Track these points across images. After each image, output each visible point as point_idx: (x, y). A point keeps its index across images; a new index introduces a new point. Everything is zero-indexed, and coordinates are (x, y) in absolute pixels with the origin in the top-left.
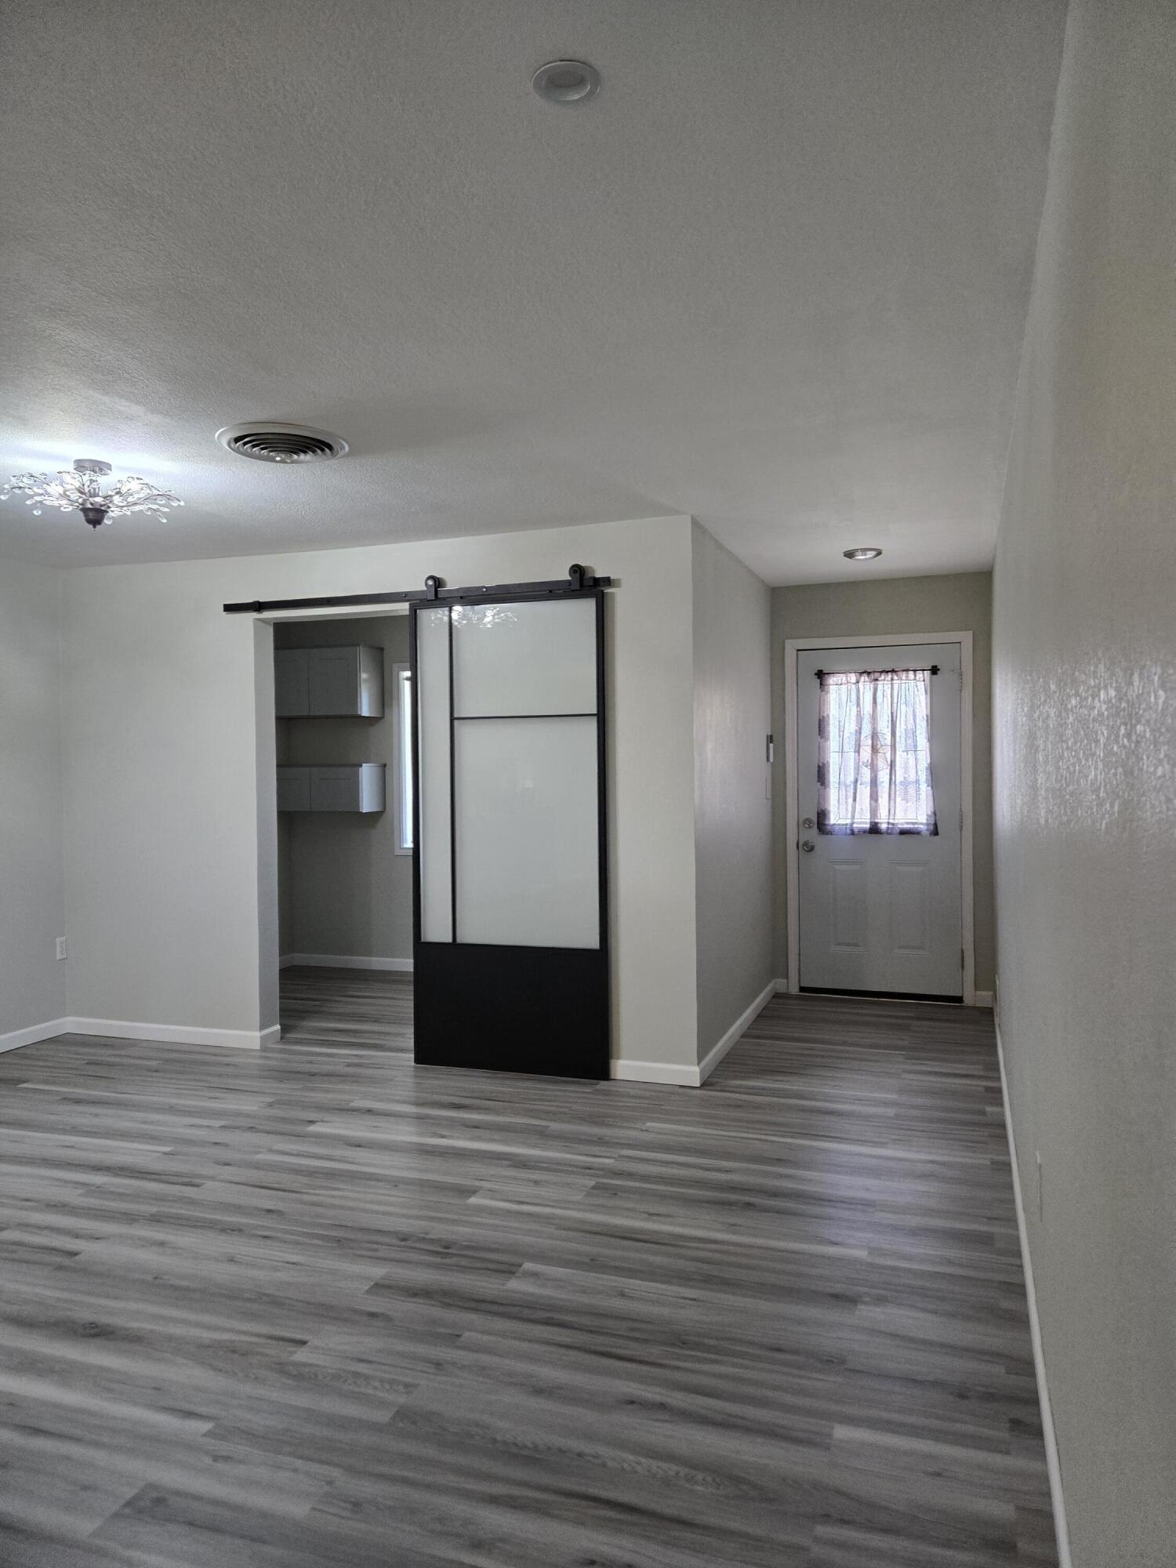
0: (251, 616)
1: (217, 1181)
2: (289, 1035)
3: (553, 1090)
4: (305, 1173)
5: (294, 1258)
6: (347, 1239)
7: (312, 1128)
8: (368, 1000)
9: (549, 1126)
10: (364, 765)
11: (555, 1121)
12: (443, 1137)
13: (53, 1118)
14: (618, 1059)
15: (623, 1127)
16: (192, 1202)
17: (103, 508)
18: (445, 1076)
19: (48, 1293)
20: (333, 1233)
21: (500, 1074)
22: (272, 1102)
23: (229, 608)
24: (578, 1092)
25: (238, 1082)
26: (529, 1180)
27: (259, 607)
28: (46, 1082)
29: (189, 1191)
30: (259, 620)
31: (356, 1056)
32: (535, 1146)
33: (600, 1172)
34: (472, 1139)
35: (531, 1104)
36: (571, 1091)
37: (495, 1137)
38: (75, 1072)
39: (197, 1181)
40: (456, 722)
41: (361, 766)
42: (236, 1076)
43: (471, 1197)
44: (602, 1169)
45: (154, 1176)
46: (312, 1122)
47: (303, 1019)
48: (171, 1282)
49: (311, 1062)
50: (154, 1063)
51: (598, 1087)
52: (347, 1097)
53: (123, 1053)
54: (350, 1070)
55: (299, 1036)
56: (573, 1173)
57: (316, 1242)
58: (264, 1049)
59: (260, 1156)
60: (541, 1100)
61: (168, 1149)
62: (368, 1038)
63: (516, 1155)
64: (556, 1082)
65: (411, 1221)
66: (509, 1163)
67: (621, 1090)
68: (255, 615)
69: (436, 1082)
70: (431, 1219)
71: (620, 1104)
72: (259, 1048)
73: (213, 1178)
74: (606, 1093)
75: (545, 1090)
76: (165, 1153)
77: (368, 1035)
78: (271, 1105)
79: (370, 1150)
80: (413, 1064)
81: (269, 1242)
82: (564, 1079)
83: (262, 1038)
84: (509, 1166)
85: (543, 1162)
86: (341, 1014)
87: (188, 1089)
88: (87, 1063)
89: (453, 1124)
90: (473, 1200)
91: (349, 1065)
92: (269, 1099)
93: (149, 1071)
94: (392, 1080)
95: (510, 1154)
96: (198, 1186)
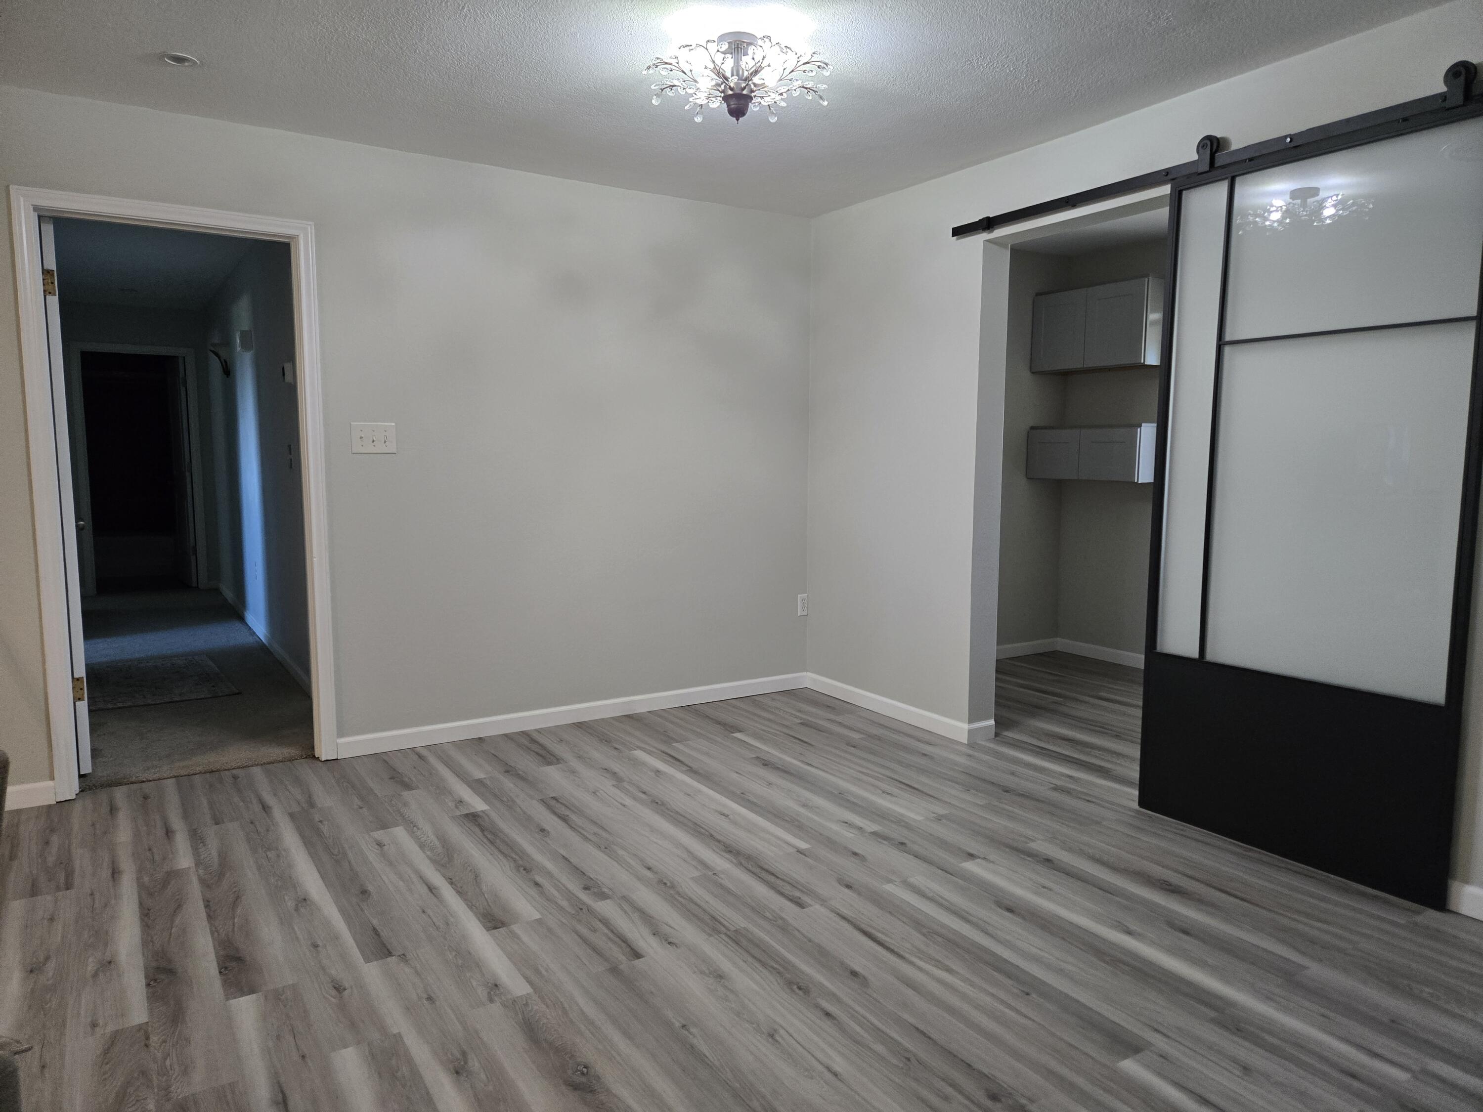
0: (981, 238)
1: (826, 907)
2: (1006, 733)
3: (1336, 904)
4: (924, 931)
5: (840, 1064)
6: (920, 1062)
7: (970, 866)
8: (1117, 707)
9: (1306, 968)
10: (1143, 424)
11: (1320, 960)
12: (1129, 933)
13: (735, 776)
14: (1467, 881)
15: (1446, 1012)
16: (784, 927)
17: (745, 92)
18: (1171, 836)
19: (582, 1001)
20: (907, 1043)
21: (1256, 853)
22: (942, 816)
23: (958, 232)
24: (1383, 920)
25: (924, 779)
26: (1235, 1061)
27: (988, 224)
28: (756, 736)
29: (789, 911)
30: (989, 241)
31: (1070, 777)
32: (1268, 998)
33: (1373, 1092)
34: (1171, 951)
35: (1295, 920)
36: (1371, 916)
37: (1210, 961)
38: (785, 730)
39: (806, 899)
40: (1227, 350)
41: (1140, 426)
42: (922, 771)
43: (1126, 1057)
44: (1379, 1088)
45: (771, 879)
46: (971, 856)
47: (1033, 715)
48: (695, 1041)
49: (1013, 774)
50: (856, 736)
51: (1419, 919)
52: (1029, 832)
53: (839, 719)
54: (1056, 796)
55: (1018, 736)
56: (1325, 1077)
57: (880, 1048)
58: (971, 745)
59: (889, 887)
60: (1307, 915)
61: (803, 845)
62: (1096, 757)
63: (1232, 1004)
64: (1346, 891)
65: (1018, 1065)
66: (1213, 1014)
67: (1463, 935)
68: (985, 236)
69: (1154, 841)
70: (1050, 1074)
71: (1454, 963)
72: (966, 742)
73: (823, 901)
74: (1436, 935)
75: (1323, 899)
76: (800, 851)
77: (1097, 753)
78: (939, 818)
79: (1020, 920)
80: (1135, 805)
81: (826, 1025)
82: (1362, 888)
83: (970, 732)
84: (1213, 1021)
85: (1271, 1033)
86: (1080, 719)
87: (872, 777)
88: (801, 723)
89: (1153, 914)
90: (1130, 1066)
91: (1056, 788)
92: (941, 811)
93: (848, 744)
94: (1098, 823)
95: (1220, 998)
96: (801, 905)
